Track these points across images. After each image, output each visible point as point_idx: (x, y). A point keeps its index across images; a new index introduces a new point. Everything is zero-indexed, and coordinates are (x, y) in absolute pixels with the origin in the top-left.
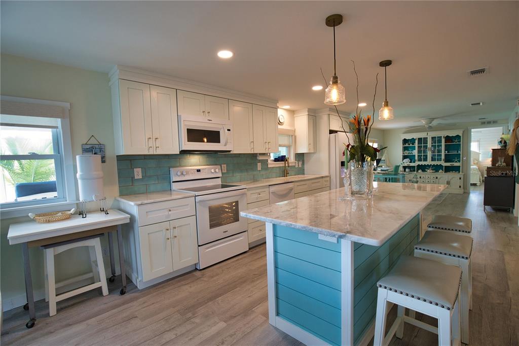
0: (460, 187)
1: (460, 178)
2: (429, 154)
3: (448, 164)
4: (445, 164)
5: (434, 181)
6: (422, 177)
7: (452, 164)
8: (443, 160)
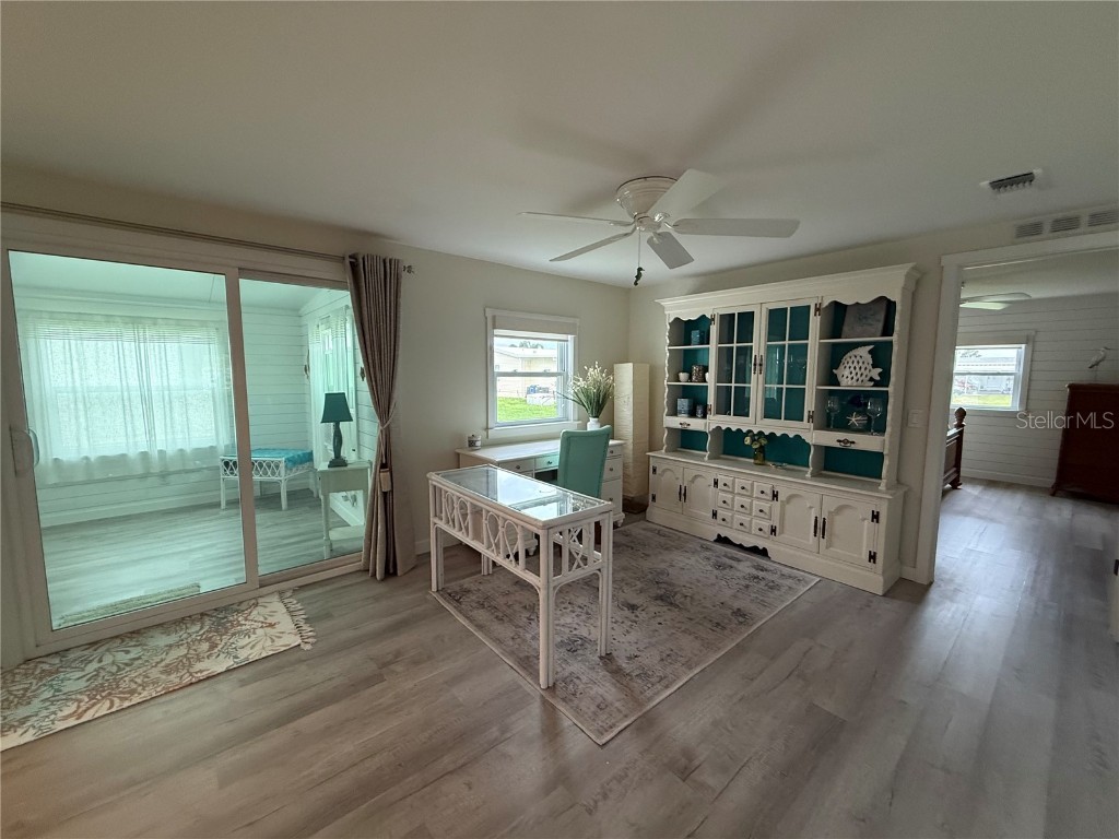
0: (872, 557)
1: (875, 517)
2: (757, 387)
3: (831, 438)
4: (817, 437)
5: (765, 506)
6: (720, 484)
7: (846, 441)
8: (809, 417)
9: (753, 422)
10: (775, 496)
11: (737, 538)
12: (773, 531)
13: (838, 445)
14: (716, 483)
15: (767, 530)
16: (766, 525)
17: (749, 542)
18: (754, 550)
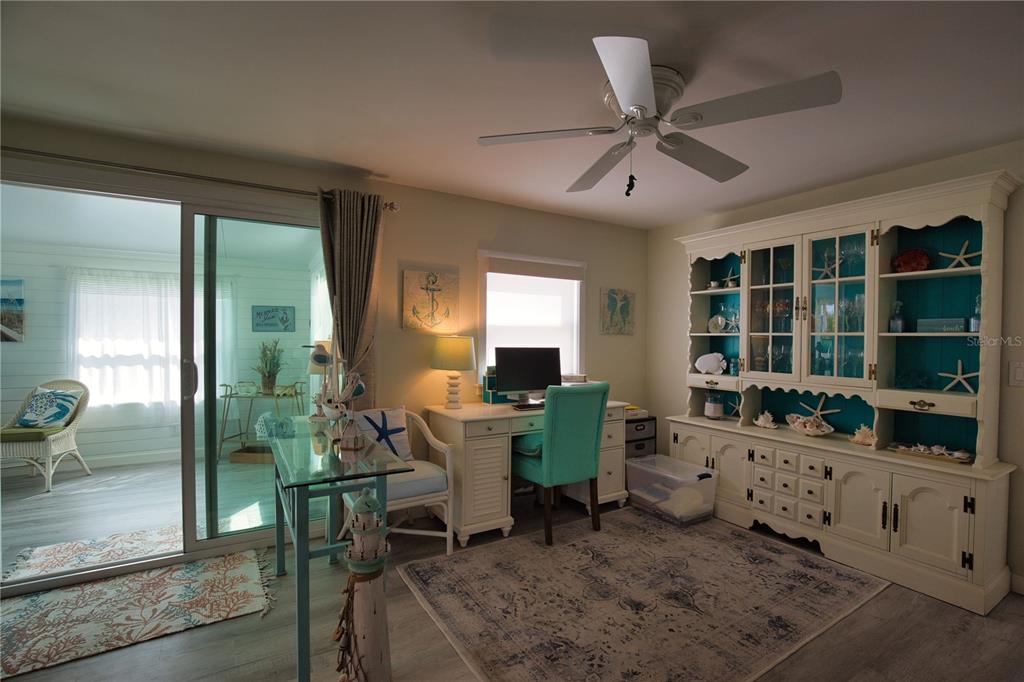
0: (968, 561)
1: (969, 505)
2: (800, 336)
4: (882, 398)
5: (816, 484)
6: (757, 456)
7: (922, 403)
8: (872, 372)
9: (798, 379)
10: (828, 473)
11: (778, 525)
12: (827, 518)
13: (911, 408)
14: (751, 455)
15: (818, 517)
16: (817, 511)
17: (795, 532)
18: (802, 542)
